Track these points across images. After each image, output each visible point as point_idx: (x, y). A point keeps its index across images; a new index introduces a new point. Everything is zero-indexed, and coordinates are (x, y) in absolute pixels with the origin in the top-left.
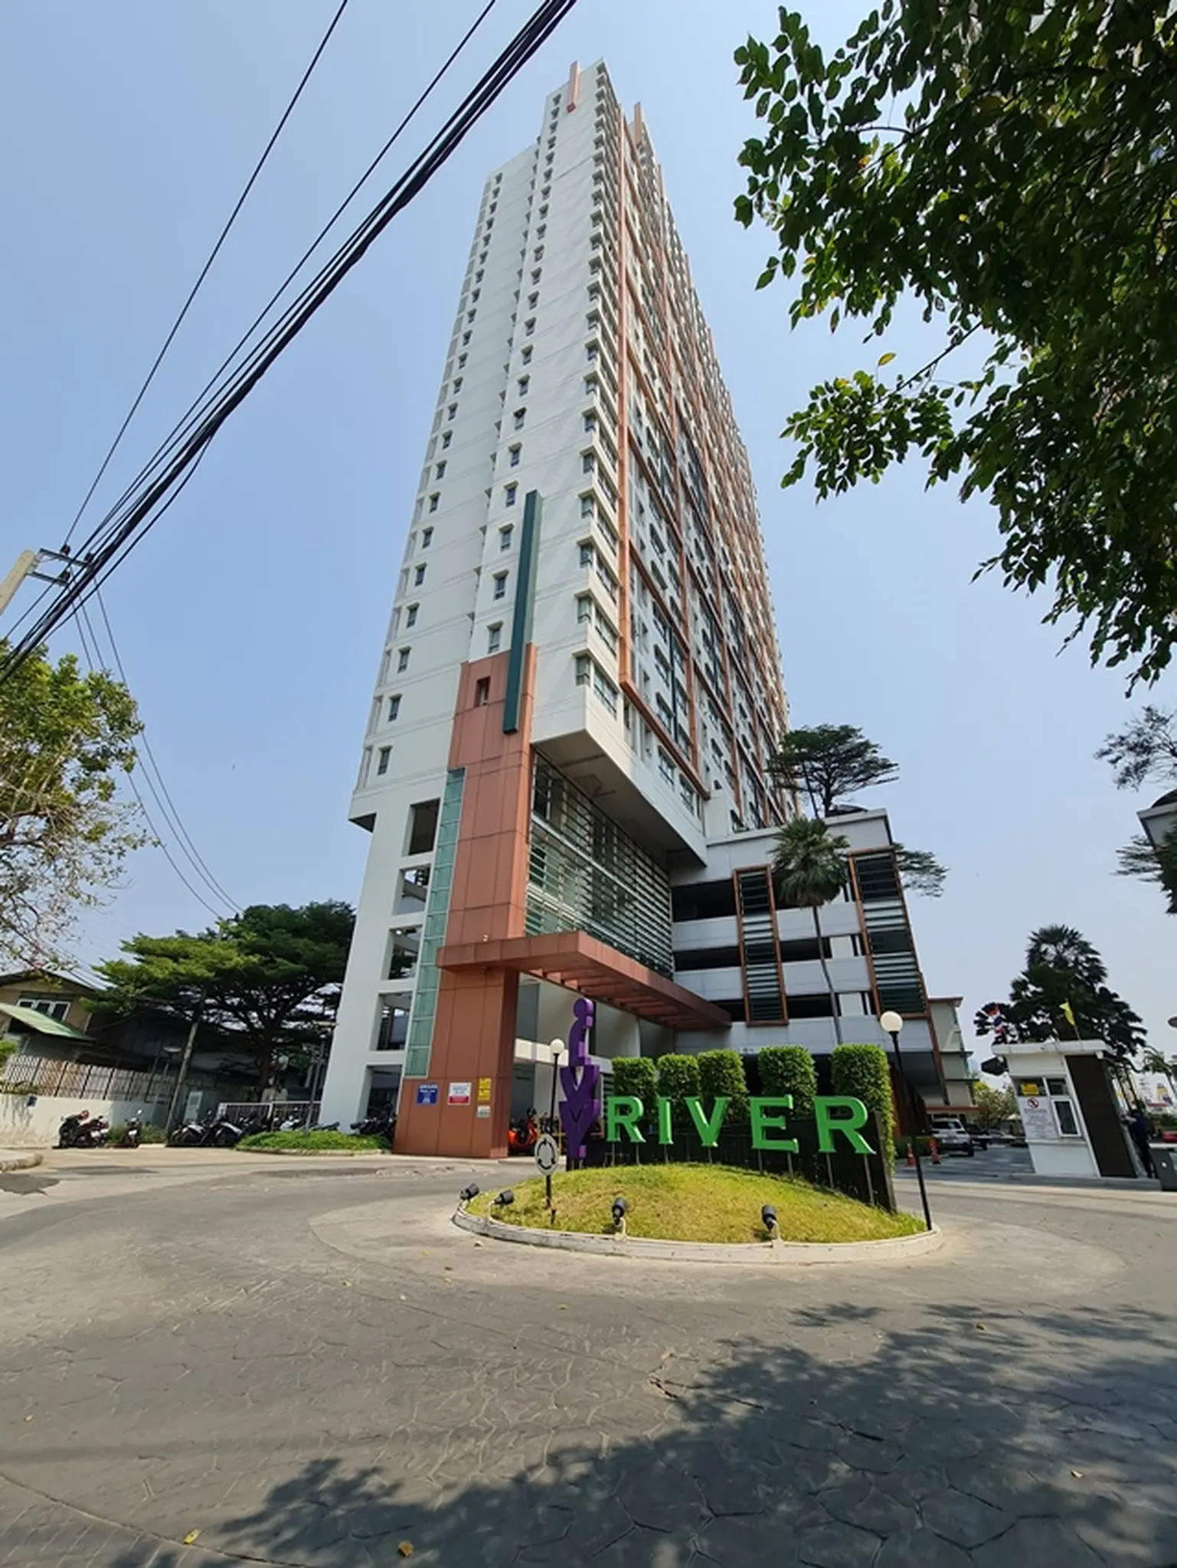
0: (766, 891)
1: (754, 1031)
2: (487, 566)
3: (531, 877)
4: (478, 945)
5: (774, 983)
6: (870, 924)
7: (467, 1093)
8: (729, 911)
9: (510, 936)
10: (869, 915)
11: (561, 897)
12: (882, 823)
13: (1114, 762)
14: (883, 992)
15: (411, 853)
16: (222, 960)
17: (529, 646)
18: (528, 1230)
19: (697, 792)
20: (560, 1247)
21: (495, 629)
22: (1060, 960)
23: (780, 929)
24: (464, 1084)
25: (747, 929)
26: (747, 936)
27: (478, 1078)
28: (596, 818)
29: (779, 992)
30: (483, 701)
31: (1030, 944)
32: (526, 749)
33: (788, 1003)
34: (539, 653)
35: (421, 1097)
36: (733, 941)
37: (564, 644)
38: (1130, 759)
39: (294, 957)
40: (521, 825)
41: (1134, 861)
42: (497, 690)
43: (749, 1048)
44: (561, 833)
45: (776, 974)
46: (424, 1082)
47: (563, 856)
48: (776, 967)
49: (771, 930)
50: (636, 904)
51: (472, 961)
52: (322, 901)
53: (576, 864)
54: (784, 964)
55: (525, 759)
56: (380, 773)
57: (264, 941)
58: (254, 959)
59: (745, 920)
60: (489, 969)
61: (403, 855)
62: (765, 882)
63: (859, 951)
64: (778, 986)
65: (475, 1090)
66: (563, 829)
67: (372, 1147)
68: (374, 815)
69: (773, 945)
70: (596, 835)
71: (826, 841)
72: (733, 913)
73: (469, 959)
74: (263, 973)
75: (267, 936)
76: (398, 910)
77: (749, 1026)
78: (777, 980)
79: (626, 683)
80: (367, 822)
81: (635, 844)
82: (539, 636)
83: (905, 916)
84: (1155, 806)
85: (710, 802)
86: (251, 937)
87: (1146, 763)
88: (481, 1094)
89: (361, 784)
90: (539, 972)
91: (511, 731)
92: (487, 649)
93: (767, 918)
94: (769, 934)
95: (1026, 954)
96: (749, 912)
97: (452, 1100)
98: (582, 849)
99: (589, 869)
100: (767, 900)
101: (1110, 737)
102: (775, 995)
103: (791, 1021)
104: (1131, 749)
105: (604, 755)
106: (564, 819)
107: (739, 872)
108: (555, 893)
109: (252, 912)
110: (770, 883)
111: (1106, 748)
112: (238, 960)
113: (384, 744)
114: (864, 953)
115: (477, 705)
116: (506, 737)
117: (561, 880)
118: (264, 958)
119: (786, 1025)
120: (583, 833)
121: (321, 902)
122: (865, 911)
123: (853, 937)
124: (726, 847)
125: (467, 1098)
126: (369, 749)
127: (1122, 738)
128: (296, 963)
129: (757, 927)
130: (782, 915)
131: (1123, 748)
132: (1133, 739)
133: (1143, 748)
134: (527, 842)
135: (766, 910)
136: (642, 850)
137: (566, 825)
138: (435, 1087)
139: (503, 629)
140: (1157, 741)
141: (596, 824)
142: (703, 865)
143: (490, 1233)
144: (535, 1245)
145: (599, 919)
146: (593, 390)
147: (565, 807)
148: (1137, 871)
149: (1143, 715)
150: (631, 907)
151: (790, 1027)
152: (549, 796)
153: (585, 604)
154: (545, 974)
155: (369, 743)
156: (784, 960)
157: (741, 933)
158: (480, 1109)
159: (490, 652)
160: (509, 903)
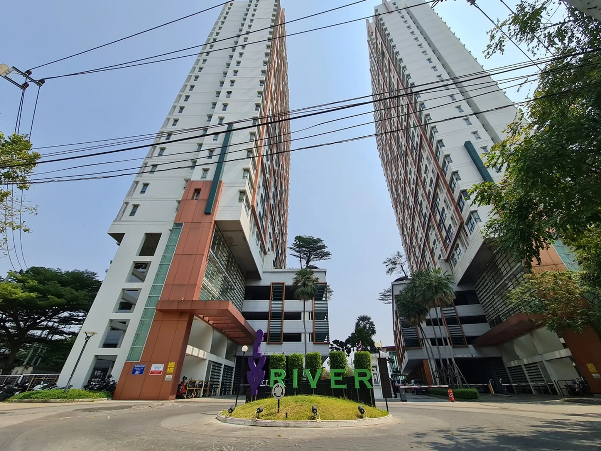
0: (282, 292)
1: (269, 346)
2: (205, 144)
3: (206, 275)
4: (180, 302)
5: (280, 328)
6: (316, 309)
7: (161, 369)
8: (267, 298)
9: (193, 300)
10: (316, 306)
11: (213, 285)
12: (324, 273)
13: (387, 266)
14: (317, 334)
15: (140, 255)
16: (11, 293)
17: (221, 181)
18: (278, 421)
19: (264, 251)
20: (295, 427)
21: (206, 170)
22: (365, 327)
23: (285, 307)
24: (161, 365)
25: (273, 306)
26: (272, 309)
27: (168, 362)
28: (229, 255)
29: (281, 331)
30: (195, 197)
31: (357, 321)
32: (213, 222)
33: (283, 335)
34: (224, 185)
35: (134, 371)
36: (266, 310)
37: (235, 185)
38: (391, 266)
39: (60, 296)
40: (206, 253)
41: (384, 297)
42: (204, 195)
43: (266, 353)
44: (218, 259)
45: (281, 324)
46: (137, 363)
47: (216, 267)
48: (281, 321)
49: (281, 307)
50: (235, 291)
51: (175, 308)
52: (82, 269)
53: (219, 271)
54: (284, 321)
55: (212, 225)
56: (130, 215)
57: (41, 286)
58: (33, 295)
59: (273, 302)
60: (181, 313)
61: (136, 255)
62: (282, 289)
63: (311, 318)
64: (281, 329)
65: (165, 368)
66: (219, 257)
67: (103, 397)
68: (124, 234)
69: (282, 313)
70: (228, 261)
71: (312, 278)
72: (269, 299)
73: (174, 307)
74: (36, 302)
75: (44, 284)
76: (130, 281)
77: (267, 344)
78: (281, 326)
79: (253, 205)
80: (119, 237)
81: (238, 267)
82: (225, 178)
83: (327, 307)
84: (395, 281)
85: (267, 255)
86: (33, 283)
87: (395, 268)
88: (168, 369)
89: (119, 217)
90: (202, 316)
91: (208, 212)
92: (200, 177)
93: (281, 302)
94: (281, 309)
95: (355, 324)
96: (274, 299)
97: (152, 372)
98: (223, 266)
99: (224, 274)
100: (282, 296)
101: (388, 258)
102: (279, 332)
103: (283, 342)
104: (392, 263)
105: (242, 231)
106: (220, 253)
107: (273, 284)
108: (212, 283)
109: (33, 269)
110: (284, 290)
111: (386, 261)
112: (20, 294)
113: (136, 203)
114: (312, 319)
115: (193, 199)
116: (205, 216)
117: (214, 277)
118: (39, 295)
119: (281, 344)
120: (224, 259)
121: (81, 271)
122: (315, 304)
123: (309, 312)
124: (270, 273)
125: (161, 371)
126: (127, 203)
127: (390, 259)
128: (60, 298)
129: (277, 305)
130: (286, 302)
131: (390, 262)
132: (393, 260)
133: (394, 263)
134: (207, 260)
135: (281, 299)
136: (240, 270)
137: (220, 255)
138: (144, 366)
139: (209, 171)
140: (398, 262)
141: (229, 257)
142: (260, 279)
143: (257, 425)
144: (283, 427)
145: (223, 296)
146: (260, 97)
147: (221, 248)
148: (383, 300)
149: (397, 254)
150: (233, 292)
151: (283, 344)
152: (217, 242)
153: (246, 172)
154: (203, 317)
155: (127, 200)
156: (284, 319)
157: (270, 307)
158: (167, 376)
159: (202, 179)
160: (196, 285)
